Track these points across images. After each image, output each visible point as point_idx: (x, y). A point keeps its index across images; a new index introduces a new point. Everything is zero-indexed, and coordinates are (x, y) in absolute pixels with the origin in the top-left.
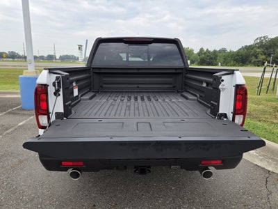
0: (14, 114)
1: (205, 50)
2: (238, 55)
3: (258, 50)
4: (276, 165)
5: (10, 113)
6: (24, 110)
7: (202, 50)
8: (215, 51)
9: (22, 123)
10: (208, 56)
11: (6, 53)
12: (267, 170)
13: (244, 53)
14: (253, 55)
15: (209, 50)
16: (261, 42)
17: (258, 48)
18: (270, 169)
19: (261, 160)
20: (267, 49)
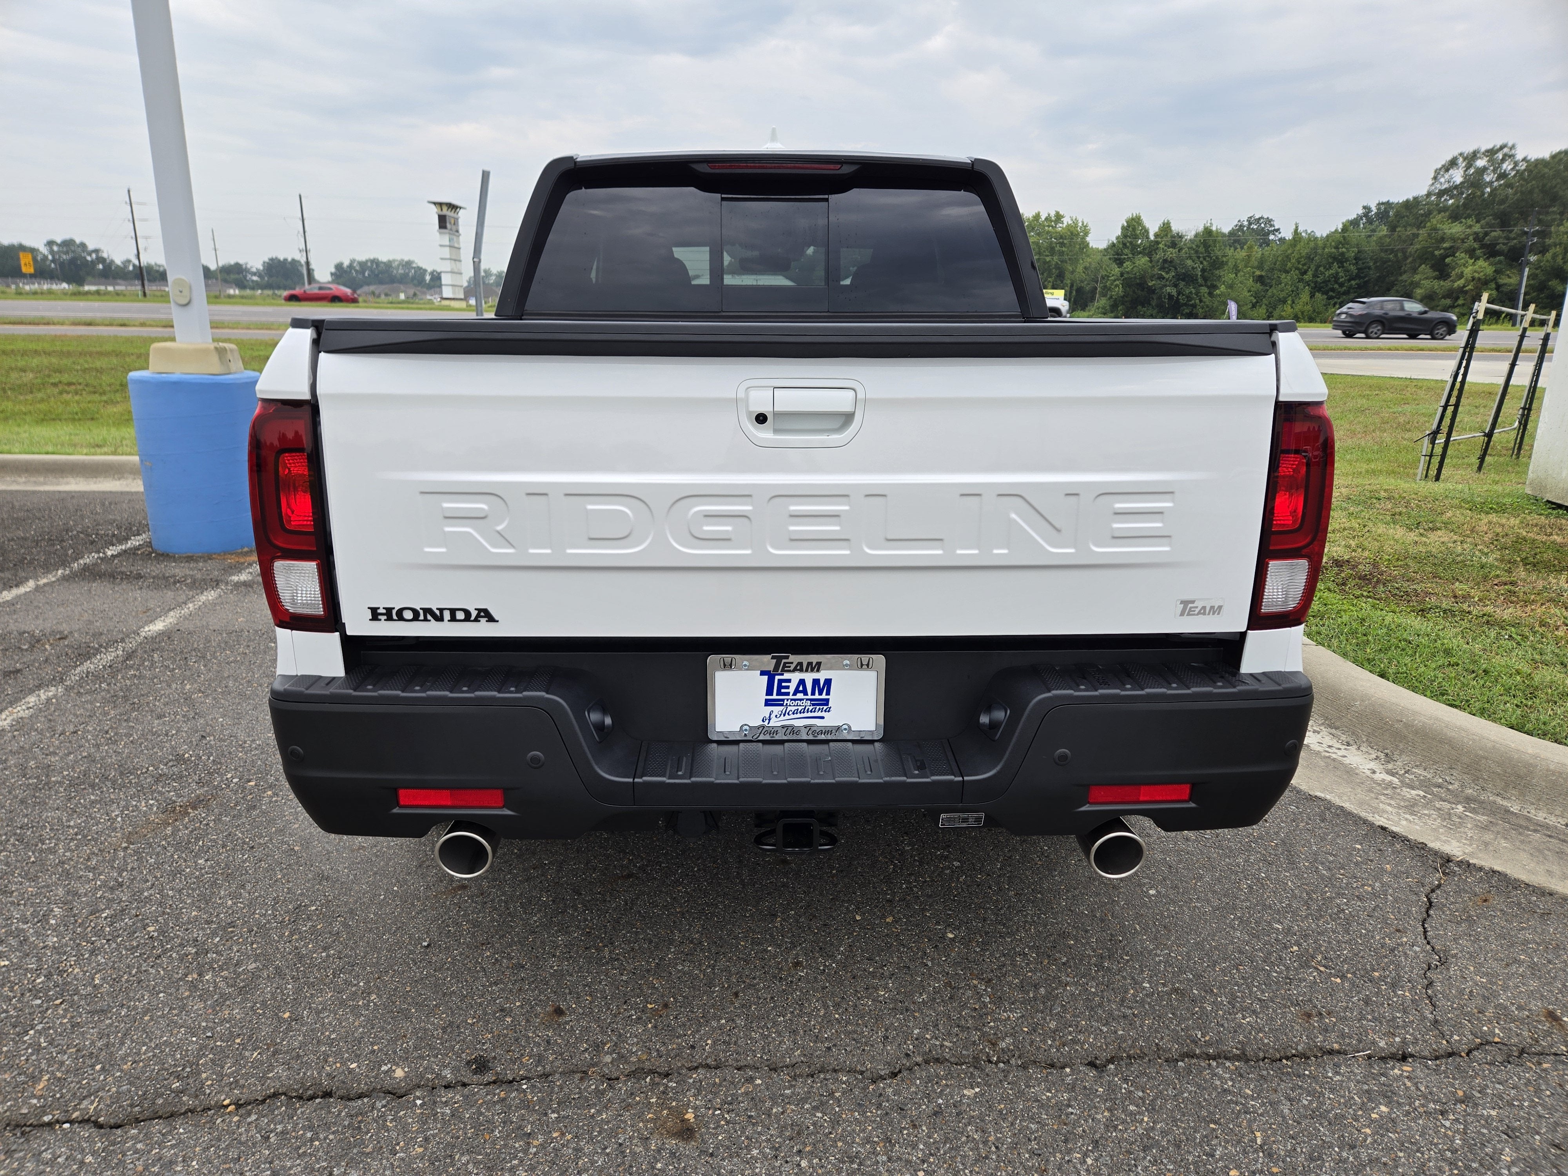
0: (112, 576)
1: (1153, 228)
2: (1340, 260)
3: (1456, 229)
4: (1485, 828)
5: (91, 573)
6: (165, 556)
7: (1133, 227)
8: (1208, 238)
9: (159, 626)
10: (1167, 264)
11: (33, 251)
12: (1436, 853)
13: (1371, 247)
14: (1425, 256)
15: (1175, 228)
16: (1474, 182)
17: (1455, 216)
18: (1455, 848)
19: (1411, 807)
20: (1504, 221)
